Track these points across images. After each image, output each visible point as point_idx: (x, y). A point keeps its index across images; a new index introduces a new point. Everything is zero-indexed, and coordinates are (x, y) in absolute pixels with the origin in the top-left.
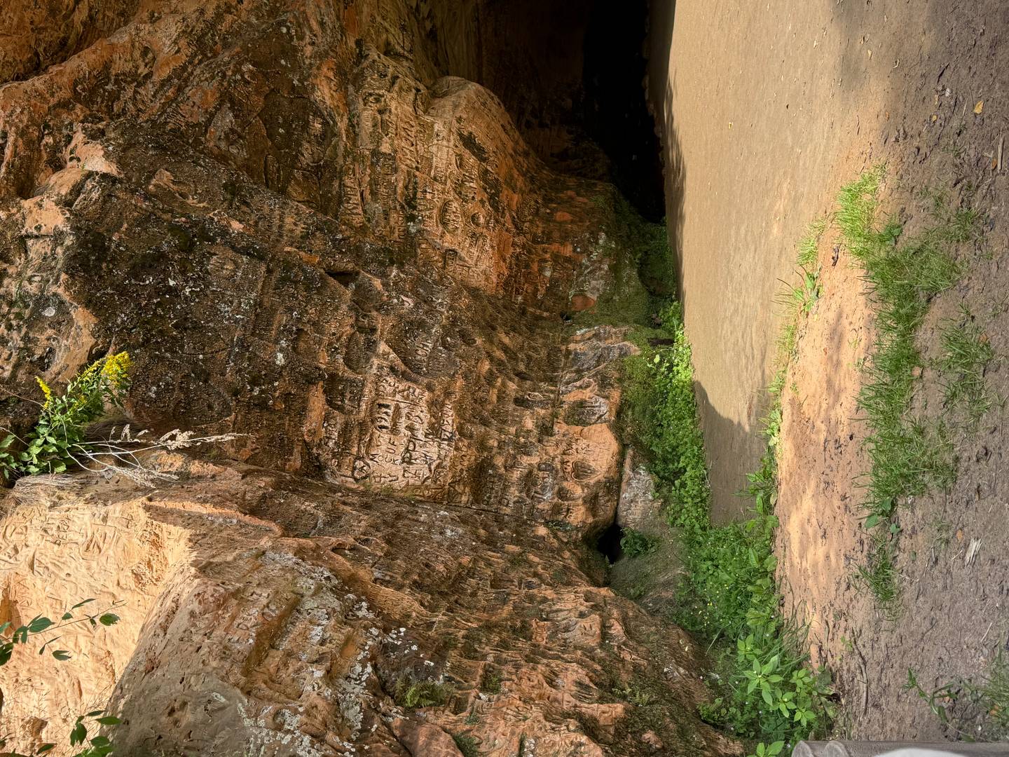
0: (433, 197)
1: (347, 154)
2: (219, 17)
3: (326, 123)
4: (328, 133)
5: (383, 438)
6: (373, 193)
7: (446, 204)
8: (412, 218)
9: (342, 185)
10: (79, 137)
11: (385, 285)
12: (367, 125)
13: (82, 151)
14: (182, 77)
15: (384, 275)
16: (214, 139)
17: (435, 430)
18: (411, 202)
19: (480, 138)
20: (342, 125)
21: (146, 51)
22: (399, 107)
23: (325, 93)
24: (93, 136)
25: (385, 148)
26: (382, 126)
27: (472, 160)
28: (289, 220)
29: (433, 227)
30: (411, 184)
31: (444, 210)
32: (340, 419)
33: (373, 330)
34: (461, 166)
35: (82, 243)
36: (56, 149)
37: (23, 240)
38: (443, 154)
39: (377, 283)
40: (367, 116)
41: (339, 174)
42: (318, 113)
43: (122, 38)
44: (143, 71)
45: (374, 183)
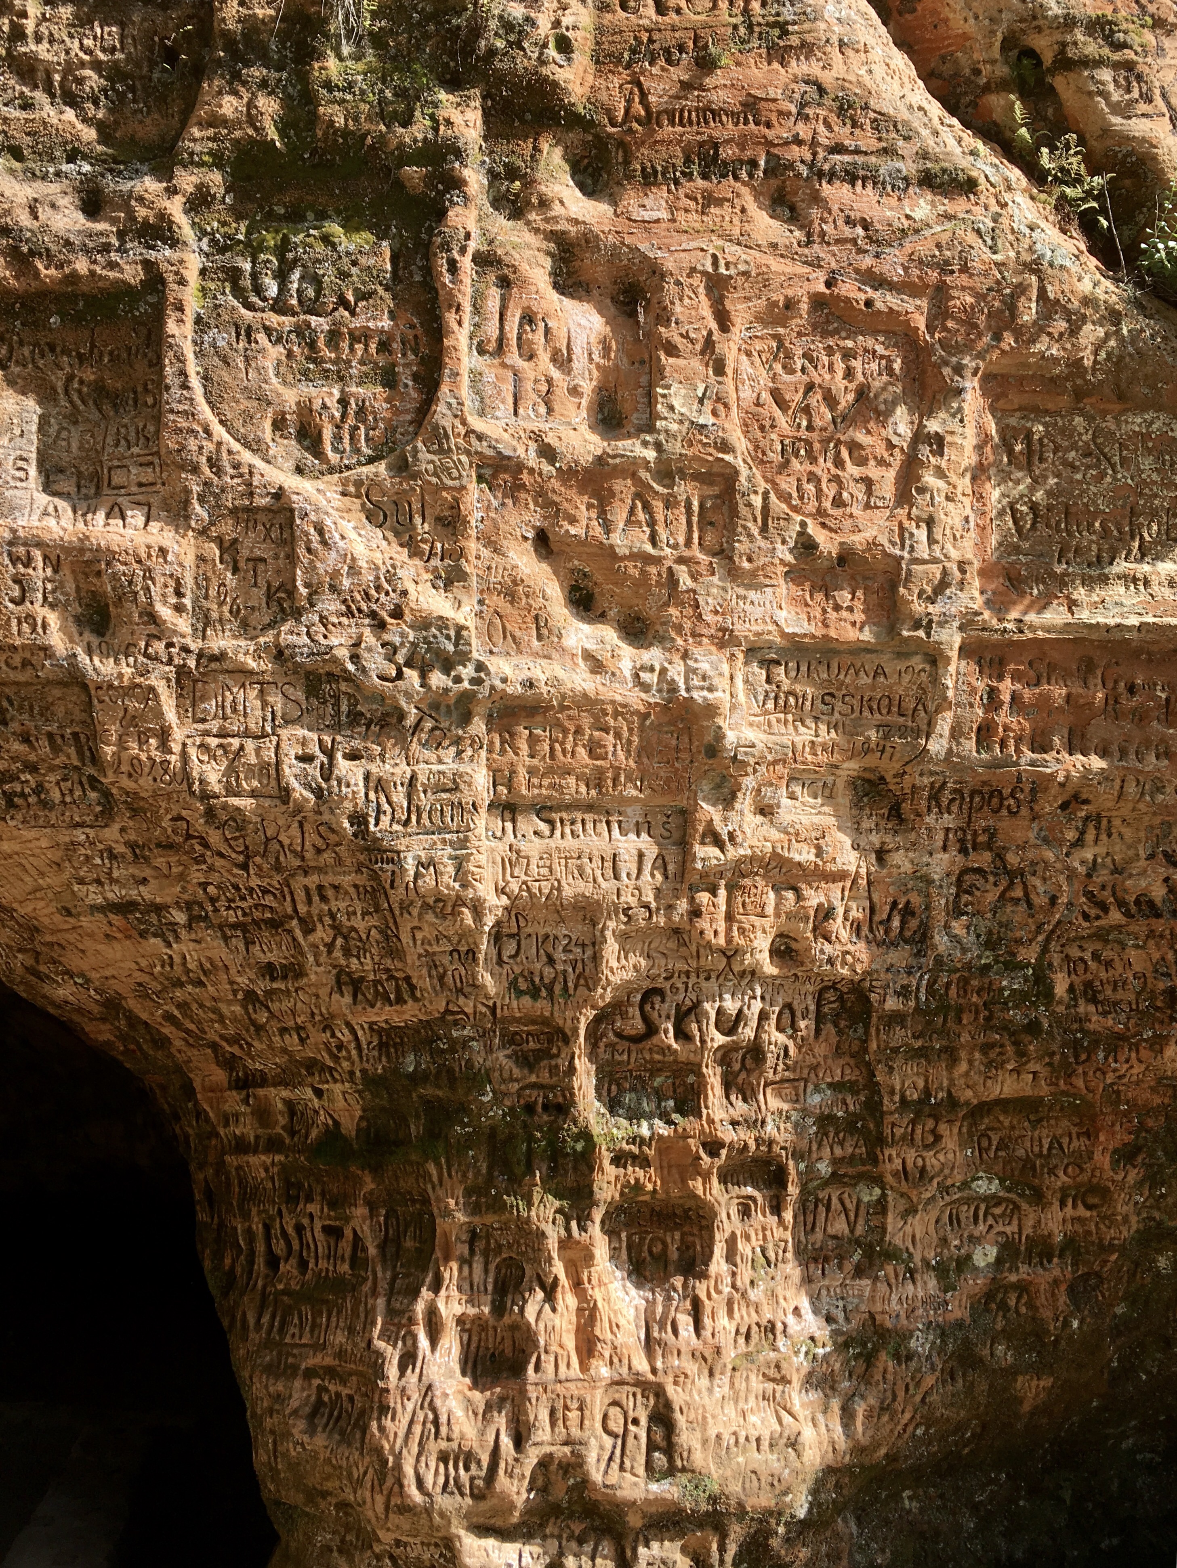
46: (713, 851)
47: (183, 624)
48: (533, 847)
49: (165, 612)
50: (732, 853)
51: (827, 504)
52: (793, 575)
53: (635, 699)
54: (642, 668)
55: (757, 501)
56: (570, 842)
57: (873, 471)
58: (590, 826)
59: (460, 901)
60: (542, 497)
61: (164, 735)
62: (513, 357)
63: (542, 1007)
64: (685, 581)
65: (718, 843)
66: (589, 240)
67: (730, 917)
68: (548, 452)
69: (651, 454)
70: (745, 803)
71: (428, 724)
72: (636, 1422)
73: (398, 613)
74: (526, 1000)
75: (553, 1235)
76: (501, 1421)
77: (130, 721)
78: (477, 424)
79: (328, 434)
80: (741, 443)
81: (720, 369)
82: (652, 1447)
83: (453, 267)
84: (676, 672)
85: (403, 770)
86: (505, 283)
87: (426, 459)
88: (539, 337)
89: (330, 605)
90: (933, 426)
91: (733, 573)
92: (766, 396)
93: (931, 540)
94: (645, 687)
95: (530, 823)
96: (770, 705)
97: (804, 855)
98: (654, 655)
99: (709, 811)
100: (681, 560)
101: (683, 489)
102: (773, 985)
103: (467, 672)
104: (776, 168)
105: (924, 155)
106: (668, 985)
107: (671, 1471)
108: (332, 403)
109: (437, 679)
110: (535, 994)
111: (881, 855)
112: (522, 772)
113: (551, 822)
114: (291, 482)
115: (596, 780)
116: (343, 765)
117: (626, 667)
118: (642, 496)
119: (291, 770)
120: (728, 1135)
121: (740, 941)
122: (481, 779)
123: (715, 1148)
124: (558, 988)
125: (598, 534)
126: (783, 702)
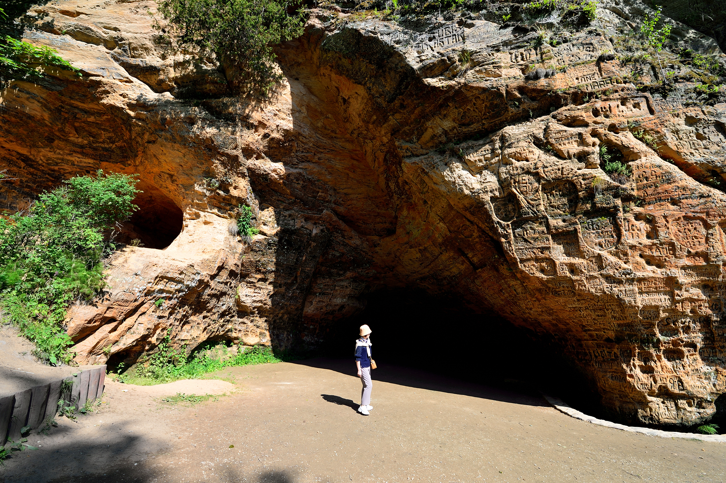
0: (326, 299)
1: (335, 279)
2: (364, 252)
3: (342, 274)
4: (340, 275)
5: (252, 290)
6: (325, 285)
7: (324, 302)
8: (320, 294)
9: (327, 278)
10: (321, 228)
11: (294, 289)
12: (342, 283)
13: (318, 228)
14: (346, 245)
15: (297, 289)
16: (331, 252)
17: (255, 301)
18: (324, 294)
19: (344, 311)
20: (341, 278)
21: (352, 237)
22: (348, 291)
23: (349, 274)
24: (322, 231)
25: (337, 288)
26: (342, 287)
27: (337, 308)
28: (309, 269)
29: (318, 299)
30: (328, 294)
31: (323, 302)
32: (256, 281)
33: (281, 287)
34: (335, 305)
35: (292, 231)
36: (319, 223)
37: (294, 219)
38: (338, 301)
39: (295, 288)
40: (345, 284)
41: (330, 278)
42: (344, 273)
43: (353, 233)
44: (346, 237)
45: (328, 285)
46: (678, 297)
47: (586, 272)
48: (646, 298)
49: (583, 270)
50: (682, 298)
51: (692, 246)
52: (687, 256)
53: (662, 277)
54: (662, 272)
55: (679, 247)
56: (652, 297)
57: (700, 240)
58: (655, 294)
59: (635, 306)
60: (640, 250)
61: (585, 286)
62: (631, 231)
63: (649, 320)
64: (667, 259)
65: (680, 296)
66: (640, 214)
67: (682, 307)
68: (640, 244)
69: (658, 242)
70: (683, 290)
71: (627, 282)
72: (676, 381)
73: (620, 268)
74: (646, 320)
75: (654, 354)
76: (652, 379)
77: (579, 284)
78: (628, 241)
79: (603, 245)
80: (674, 238)
81: (668, 228)
82: (679, 385)
83: (621, 221)
84: (668, 272)
85: (624, 289)
86: (628, 221)
87: (621, 247)
88: (635, 228)
89: (609, 267)
90: (710, 232)
91: (676, 257)
92: (677, 231)
93: (714, 249)
94: (663, 275)
95: (645, 295)
96: (686, 275)
97: (696, 297)
98: (663, 270)
99: (677, 292)
100: (666, 256)
101: (664, 246)
102: (691, 317)
103: (633, 275)
104: (672, 199)
105: (700, 193)
106: (671, 317)
107: (683, 390)
108: (604, 241)
109: (628, 276)
110: (648, 319)
111: (710, 296)
112: (643, 288)
113: (649, 294)
114: (600, 252)
115: (656, 288)
116: (614, 289)
117: (659, 272)
118: (658, 247)
119: (606, 290)
120: (685, 340)
121: (684, 310)
122: (637, 289)
123: (682, 342)
124: (652, 318)
125: (651, 254)
126: (688, 275)
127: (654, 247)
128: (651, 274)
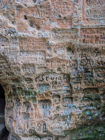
46: (49, 57)
48: (26, 57)
50: (51, 57)
51: (62, 11)
52: (58, 20)
54: (39, 33)
55: (53, 10)
56: (31, 56)
57: (68, 6)
58: (33, 54)
59: (17, 63)
63: (29, 77)
64: (44, 22)
67: (51, 66)
70: (52, 51)
71: (12, 41)
72: (42, 125)
78: (16, 2)
80: (51, 3)
82: (43, 128)
84: (43, 34)
85: (8, 47)
91: (50, 20)
93: (76, 15)
94: (39, 36)
95: (26, 54)
96: (56, 38)
97: (61, 58)
98: (40, 31)
100: (43, 19)
101: (43, 9)
103: (16, 34)
106: (45, 74)
107: (46, 131)
109: (12, 35)
110: (28, 75)
111: (71, 58)
112: (24, 47)
113: (28, 54)
115: (34, 48)
117: (36, 33)
120: (53, 92)
121: (53, 69)
122: (18, 48)
123: (51, 94)
124: (31, 74)
125: (32, 16)
126: (57, 38)
127: (35, 9)
128: (31, 35)
